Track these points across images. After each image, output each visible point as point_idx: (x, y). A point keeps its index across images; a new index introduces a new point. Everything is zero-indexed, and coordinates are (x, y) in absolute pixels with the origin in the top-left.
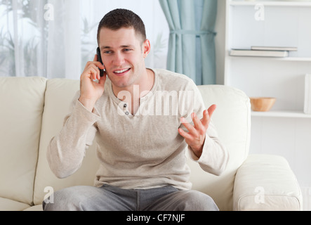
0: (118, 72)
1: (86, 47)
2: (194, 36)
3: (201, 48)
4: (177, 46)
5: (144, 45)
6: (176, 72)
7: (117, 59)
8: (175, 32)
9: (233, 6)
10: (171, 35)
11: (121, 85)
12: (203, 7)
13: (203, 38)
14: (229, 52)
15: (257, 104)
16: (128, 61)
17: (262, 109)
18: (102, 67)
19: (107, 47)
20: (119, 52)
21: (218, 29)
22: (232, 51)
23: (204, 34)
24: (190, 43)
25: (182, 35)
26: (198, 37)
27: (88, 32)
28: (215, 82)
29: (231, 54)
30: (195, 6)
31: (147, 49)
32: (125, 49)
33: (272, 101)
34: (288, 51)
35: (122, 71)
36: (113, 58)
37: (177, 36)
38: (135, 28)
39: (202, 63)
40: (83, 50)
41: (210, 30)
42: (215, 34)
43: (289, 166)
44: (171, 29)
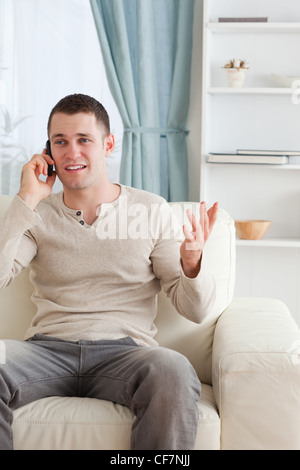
0: (72, 168)
1: (8, 151)
2: (158, 136)
3: (168, 153)
4: (134, 149)
5: (106, 140)
6: (132, 186)
7: (71, 151)
8: (132, 130)
9: (212, 94)
10: (126, 134)
11: (73, 185)
12: (170, 95)
13: (170, 138)
14: (207, 158)
15: (244, 230)
16: (84, 155)
17: (252, 236)
18: (52, 162)
19: (59, 135)
20: (74, 142)
21: (190, 126)
22: (211, 156)
23: (171, 133)
24: (152, 145)
25: (141, 134)
26: (163, 136)
27: (10, 131)
28: (187, 199)
29: (210, 160)
30: (159, 95)
31: (111, 146)
32: (83, 139)
33: (266, 224)
34: (287, 156)
35: (76, 168)
36: (65, 150)
37: (134, 136)
38: (96, 115)
39: (168, 172)
40: (4, 156)
41: (180, 128)
42: (187, 133)
43: (289, 314)
44: (126, 126)
